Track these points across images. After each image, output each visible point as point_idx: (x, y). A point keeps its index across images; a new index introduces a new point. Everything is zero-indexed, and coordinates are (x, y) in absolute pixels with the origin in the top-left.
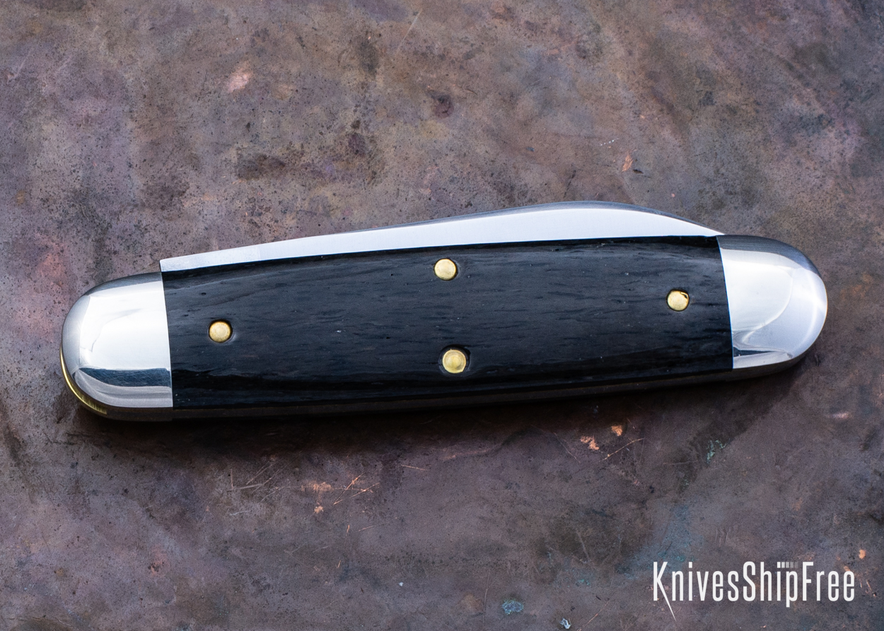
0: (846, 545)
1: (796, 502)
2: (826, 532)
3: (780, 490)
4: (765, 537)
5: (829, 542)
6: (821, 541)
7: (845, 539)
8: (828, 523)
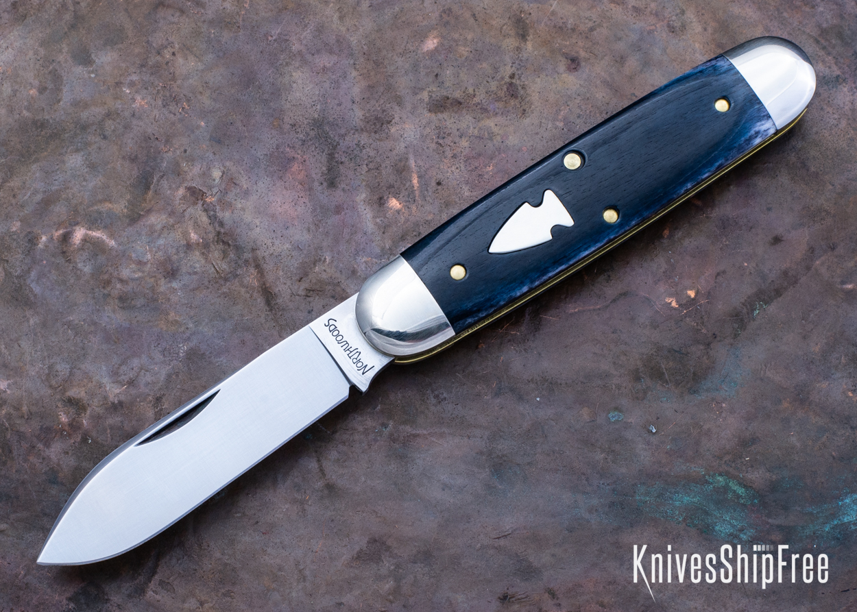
0: (850, 377)
1: (816, 346)
2: (836, 367)
3: (804, 338)
4: (794, 370)
5: (838, 375)
6: (833, 374)
7: (850, 373)
8: (838, 361)
